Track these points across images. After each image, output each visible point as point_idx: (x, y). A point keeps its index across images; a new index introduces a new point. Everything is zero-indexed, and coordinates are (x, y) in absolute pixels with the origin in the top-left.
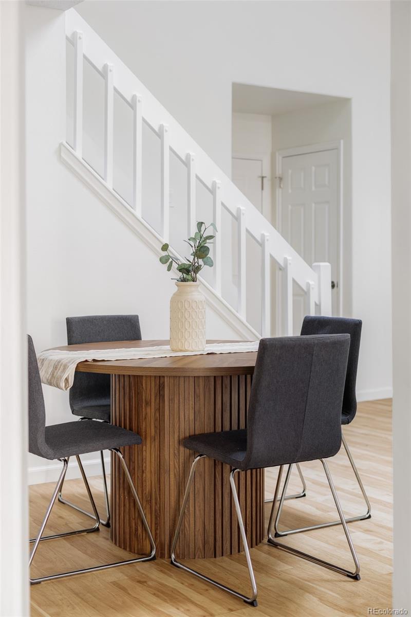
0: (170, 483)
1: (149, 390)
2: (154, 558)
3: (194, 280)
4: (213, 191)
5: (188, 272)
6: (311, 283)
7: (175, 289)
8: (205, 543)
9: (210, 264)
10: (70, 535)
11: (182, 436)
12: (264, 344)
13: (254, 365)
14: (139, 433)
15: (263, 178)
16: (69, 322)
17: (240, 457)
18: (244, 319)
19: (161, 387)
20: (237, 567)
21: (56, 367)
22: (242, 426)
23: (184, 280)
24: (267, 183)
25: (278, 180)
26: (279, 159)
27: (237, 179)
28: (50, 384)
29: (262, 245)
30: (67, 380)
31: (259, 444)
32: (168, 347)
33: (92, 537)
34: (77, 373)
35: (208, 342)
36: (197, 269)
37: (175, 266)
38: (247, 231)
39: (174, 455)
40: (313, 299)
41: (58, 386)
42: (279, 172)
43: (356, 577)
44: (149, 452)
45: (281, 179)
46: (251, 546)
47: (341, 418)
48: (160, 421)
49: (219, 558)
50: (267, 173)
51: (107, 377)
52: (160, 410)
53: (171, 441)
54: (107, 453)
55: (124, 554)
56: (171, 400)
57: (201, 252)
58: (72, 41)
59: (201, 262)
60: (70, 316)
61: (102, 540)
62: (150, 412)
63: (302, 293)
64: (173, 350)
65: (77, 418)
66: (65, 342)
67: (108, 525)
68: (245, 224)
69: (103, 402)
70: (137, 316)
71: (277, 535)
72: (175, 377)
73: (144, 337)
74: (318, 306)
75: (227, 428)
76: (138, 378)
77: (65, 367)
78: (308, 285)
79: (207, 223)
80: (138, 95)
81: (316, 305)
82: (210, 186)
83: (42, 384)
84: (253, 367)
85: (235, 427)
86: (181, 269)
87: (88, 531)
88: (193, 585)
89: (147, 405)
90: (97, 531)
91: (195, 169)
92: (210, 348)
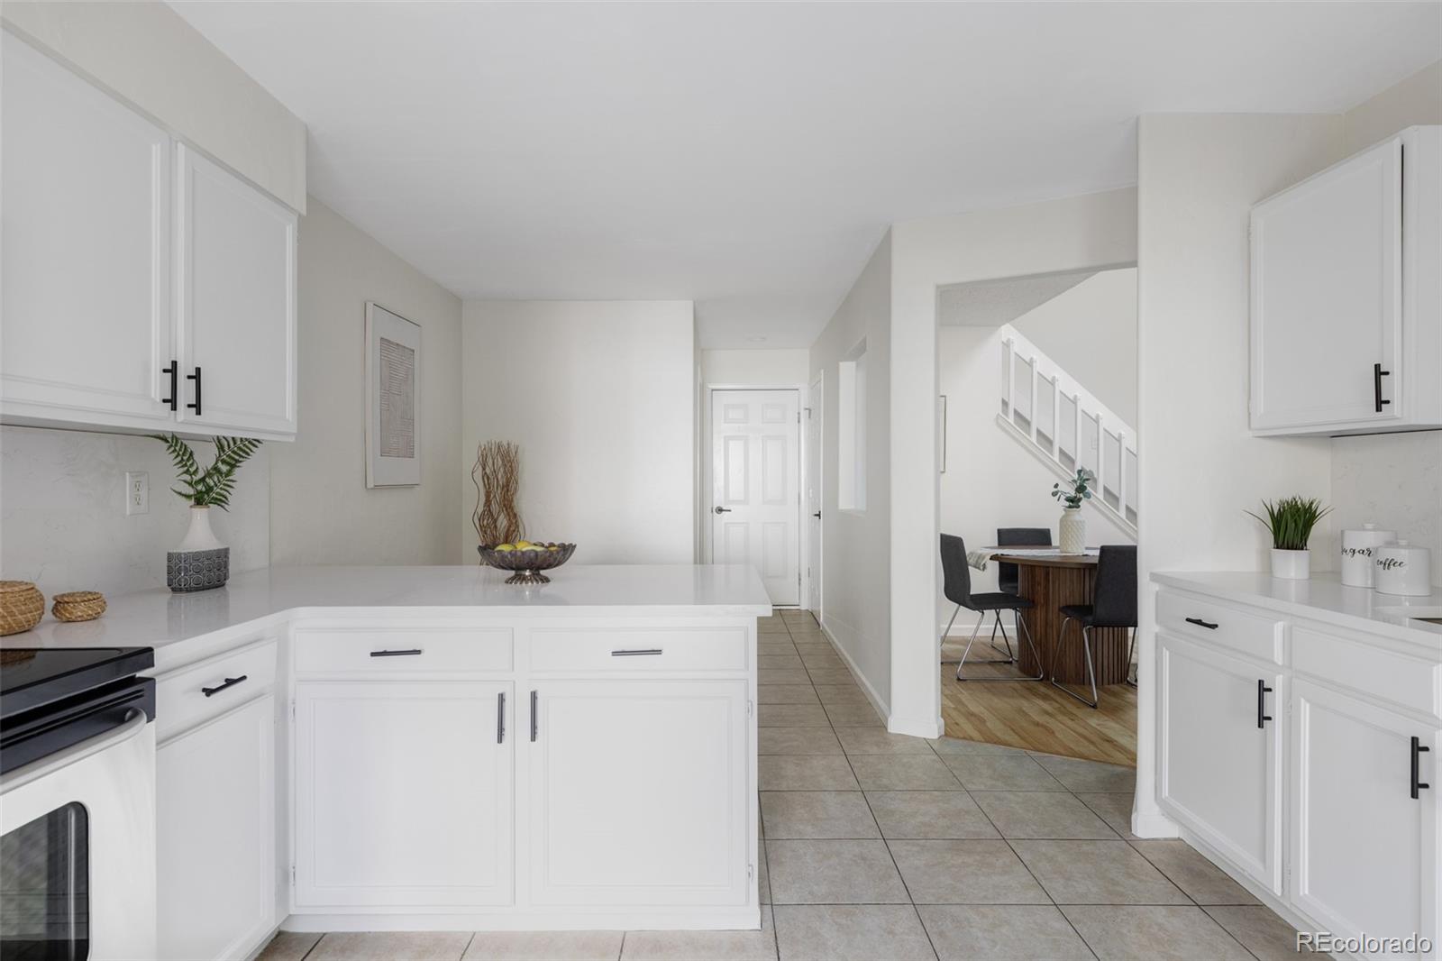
2: (1042, 680)
3: (1077, 507)
4: (1119, 440)
5: (1074, 502)
7: (1064, 513)
9: (1088, 496)
10: (993, 663)
11: (1061, 606)
12: (1103, 549)
13: (1097, 562)
14: (1033, 602)
16: (999, 530)
17: (1090, 619)
19: (1047, 574)
21: (979, 558)
22: (1092, 603)
23: (1070, 507)
28: (975, 567)
31: (1101, 612)
32: (1057, 550)
33: (1007, 666)
34: (1003, 562)
35: (1087, 548)
36: (1080, 499)
37: (1063, 497)
39: (1054, 616)
41: (979, 569)
44: (1040, 614)
48: (1047, 595)
51: (1016, 565)
52: (1046, 587)
53: (1053, 607)
54: (1014, 613)
56: (1054, 582)
57: (1081, 489)
58: (1007, 345)
59: (1081, 495)
60: (1001, 527)
61: (1013, 668)
62: (1040, 589)
64: (1062, 552)
65: (998, 591)
66: (997, 545)
67: (1017, 661)
70: (1049, 530)
72: (1056, 568)
73: (1053, 544)
75: (1085, 603)
77: (984, 558)
80: (1057, 375)
83: (970, 567)
84: (1096, 564)
86: (1068, 499)
87: (1005, 662)
88: (1060, 695)
89: (1039, 584)
90: (1011, 663)
91: (1104, 424)
92: (1086, 552)
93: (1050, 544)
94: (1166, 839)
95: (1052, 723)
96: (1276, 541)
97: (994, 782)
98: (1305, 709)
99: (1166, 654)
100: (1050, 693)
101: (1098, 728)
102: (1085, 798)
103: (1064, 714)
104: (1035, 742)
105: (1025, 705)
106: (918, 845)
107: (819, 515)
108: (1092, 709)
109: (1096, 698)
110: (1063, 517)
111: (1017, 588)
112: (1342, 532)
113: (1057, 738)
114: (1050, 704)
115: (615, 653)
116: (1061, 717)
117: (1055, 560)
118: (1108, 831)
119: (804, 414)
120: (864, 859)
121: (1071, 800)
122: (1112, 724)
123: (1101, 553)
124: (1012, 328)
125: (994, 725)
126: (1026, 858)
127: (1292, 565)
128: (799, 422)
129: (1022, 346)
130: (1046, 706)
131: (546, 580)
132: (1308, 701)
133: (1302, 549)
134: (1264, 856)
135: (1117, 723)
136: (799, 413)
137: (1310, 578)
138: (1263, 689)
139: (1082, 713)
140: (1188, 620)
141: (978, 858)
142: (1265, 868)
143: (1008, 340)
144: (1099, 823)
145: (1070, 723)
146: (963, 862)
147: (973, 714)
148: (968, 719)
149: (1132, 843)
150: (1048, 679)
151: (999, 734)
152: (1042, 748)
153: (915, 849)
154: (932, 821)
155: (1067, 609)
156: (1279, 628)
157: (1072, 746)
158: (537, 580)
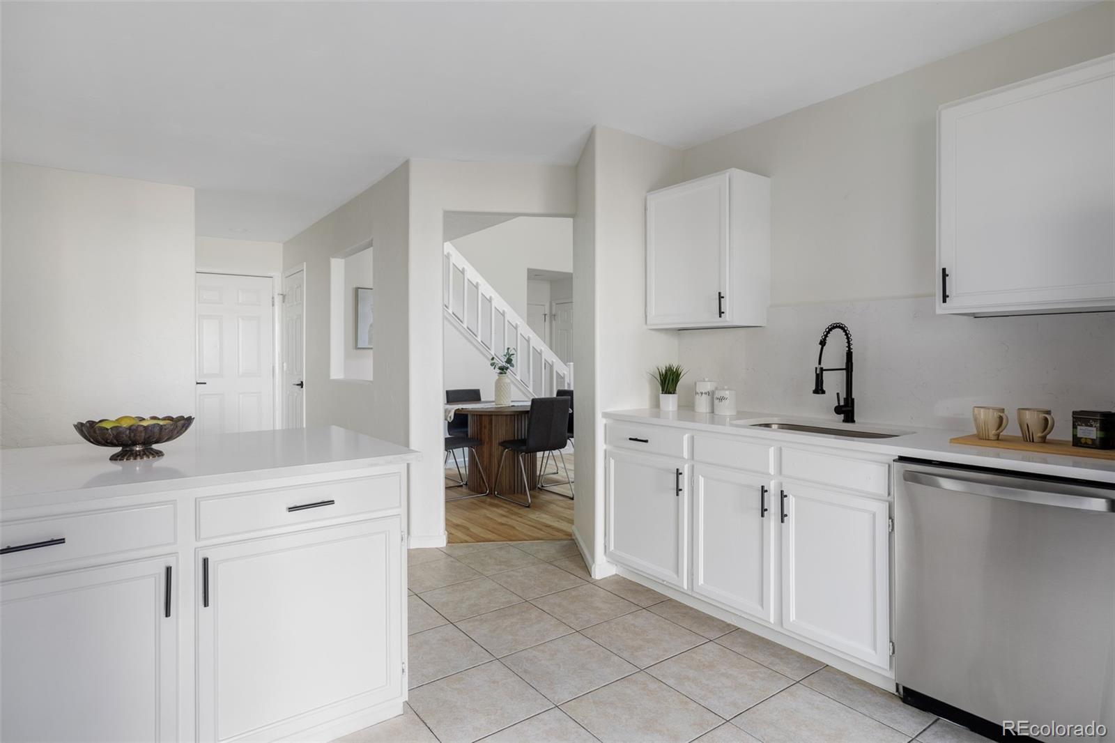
0: (495, 461)
1: (486, 421)
2: (488, 494)
3: (505, 373)
4: (516, 328)
5: (503, 370)
6: (566, 373)
7: (497, 377)
8: (510, 488)
9: (513, 366)
11: (500, 441)
12: (534, 401)
14: (481, 440)
15: (545, 315)
16: (447, 392)
17: (524, 448)
18: (531, 391)
19: (491, 420)
20: (523, 497)
22: (526, 436)
23: (501, 373)
24: (547, 318)
25: (553, 316)
26: (554, 304)
27: (530, 323)
29: (540, 354)
30: (450, 417)
31: (531, 443)
32: (493, 403)
33: (460, 489)
34: (455, 414)
35: (512, 401)
36: (507, 368)
37: (497, 367)
38: (533, 347)
39: (496, 449)
40: (567, 380)
42: (554, 313)
43: (572, 499)
44: (485, 448)
45: (554, 315)
46: (530, 490)
47: (568, 434)
48: (490, 435)
49: (515, 495)
50: (547, 312)
51: (467, 415)
52: (490, 430)
53: (495, 443)
54: (466, 449)
55: (471, 493)
56: (495, 426)
57: (509, 361)
59: (509, 365)
60: (448, 390)
61: (464, 489)
62: (486, 431)
63: (561, 378)
64: (496, 405)
65: (449, 436)
67: (466, 484)
68: (532, 344)
69: (465, 430)
70: (479, 390)
71: (542, 486)
72: (497, 415)
73: (482, 400)
74: (569, 385)
75: (520, 438)
76: (481, 416)
77: (450, 411)
78: (564, 374)
79: (511, 348)
80: (479, 282)
81: (568, 384)
82: (515, 326)
85: (523, 437)
86: (500, 368)
87: (458, 486)
88: (504, 503)
89: (485, 427)
90: (461, 486)
91: (508, 317)
92: (513, 404)
93: (480, 400)
94: (610, 577)
95: (511, 522)
96: (663, 390)
97: (499, 567)
98: (702, 480)
99: (612, 462)
100: (496, 502)
101: (538, 519)
102: (557, 563)
103: (515, 515)
104: (510, 536)
105: (488, 513)
106: (477, 620)
107: (301, 385)
108: (528, 509)
109: (530, 501)
110: (498, 380)
111: (467, 431)
112: (695, 383)
113: (518, 530)
114: (502, 510)
115: (291, 509)
116: (513, 517)
117: (492, 410)
118: (580, 581)
119: (278, 300)
120: (446, 640)
121: (551, 567)
122: (544, 516)
123: (532, 404)
124: (450, 245)
125: (476, 530)
126: (545, 608)
127: (670, 403)
128: (273, 305)
129: (458, 260)
130: (500, 511)
131: (159, 454)
132: (702, 476)
133: (674, 393)
134: (677, 570)
135: (546, 514)
136: (273, 298)
137: (678, 410)
138: (678, 473)
139: (523, 511)
140: (630, 439)
141: (519, 617)
142: (678, 576)
143: (448, 254)
144: (572, 577)
145: (519, 519)
146: (512, 623)
147: (458, 525)
148: (456, 529)
149: (595, 583)
150: (491, 494)
151: (482, 535)
152: (514, 539)
153: (477, 623)
154: (477, 602)
155: (504, 444)
156: (686, 437)
157: (530, 534)
158: (153, 454)
